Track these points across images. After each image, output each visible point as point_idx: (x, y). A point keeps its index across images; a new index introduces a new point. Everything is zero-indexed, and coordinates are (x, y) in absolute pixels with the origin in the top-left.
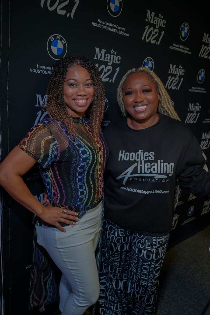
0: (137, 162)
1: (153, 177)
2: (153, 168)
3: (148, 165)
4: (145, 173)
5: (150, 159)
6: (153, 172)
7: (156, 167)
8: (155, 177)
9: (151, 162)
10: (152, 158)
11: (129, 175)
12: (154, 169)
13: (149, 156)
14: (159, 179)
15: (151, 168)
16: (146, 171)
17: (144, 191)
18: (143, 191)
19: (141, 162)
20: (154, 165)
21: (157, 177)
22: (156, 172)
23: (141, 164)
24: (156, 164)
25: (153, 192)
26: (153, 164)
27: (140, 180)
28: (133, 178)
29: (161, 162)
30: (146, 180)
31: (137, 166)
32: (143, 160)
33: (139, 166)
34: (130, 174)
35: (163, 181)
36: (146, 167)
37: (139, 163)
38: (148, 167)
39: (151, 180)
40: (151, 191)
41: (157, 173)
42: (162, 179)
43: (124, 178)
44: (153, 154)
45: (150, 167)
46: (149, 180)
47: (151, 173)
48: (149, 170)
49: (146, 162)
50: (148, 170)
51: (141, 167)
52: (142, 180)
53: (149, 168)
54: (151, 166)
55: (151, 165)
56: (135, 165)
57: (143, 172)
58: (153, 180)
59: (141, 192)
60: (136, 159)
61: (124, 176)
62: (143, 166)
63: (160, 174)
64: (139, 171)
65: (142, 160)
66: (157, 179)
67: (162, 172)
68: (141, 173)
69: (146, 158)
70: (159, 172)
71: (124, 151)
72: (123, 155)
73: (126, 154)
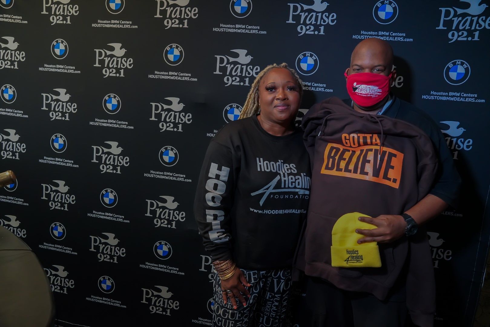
0: (280, 174)
1: (297, 192)
2: (297, 181)
3: (292, 179)
4: (289, 188)
5: (292, 171)
6: (297, 186)
7: (300, 180)
8: (299, 193)
9: (295, 175)
10: (294, 171)
11: (271, 190)
12: (299, 182)
13: (291, 169)
14: (302, 195)
15: (295, 182)
16: (290, 186)
17: (286, 210)
18: (284, 211)
19: (284, 174)
20: (298, 179)
21: (301, 192)
22: (300, 186)
23: (284, 177)
24: (300, 177)
25: (296, 212)
26: (297, 177)
27: (282, 197)
28: (274, 194)
29: (304, 176)
30: (289, 197)
32: (285, 172)
33: (283, 179)
34: (273, 189)
35: (307, 197)
36: (290, 181)
37: (282, 175)
38: (292, 181)
39: (294, 196)
40: (294, 210)
41: (302, 188)
42: (305, 195)
43: (264, 193)
44: (295, 166)
46: (292, 196)
47: (295, 187)
48: (294, 184)
49: (289, 175)
50: (292, 185)
51: (285, 181)
52: (284, 196)
53: (294, 182)
54: (296, 180)
55: (295, 178)
56: (278, 178)
57: (287, 186)
58: (297, 196)
59: (283, 212)
60: (278, 172)
61: (265, 191)
62: (286, 179)
63: (305, 189)
64: (283, 186)
65: (284, 171)
66: (301, 195)
67: (306, 187)
68: (285, 188)
69: (288, 171)
70: (303, 187)
71: (261, 159)
72: (262, 164)
73: (265, 162)
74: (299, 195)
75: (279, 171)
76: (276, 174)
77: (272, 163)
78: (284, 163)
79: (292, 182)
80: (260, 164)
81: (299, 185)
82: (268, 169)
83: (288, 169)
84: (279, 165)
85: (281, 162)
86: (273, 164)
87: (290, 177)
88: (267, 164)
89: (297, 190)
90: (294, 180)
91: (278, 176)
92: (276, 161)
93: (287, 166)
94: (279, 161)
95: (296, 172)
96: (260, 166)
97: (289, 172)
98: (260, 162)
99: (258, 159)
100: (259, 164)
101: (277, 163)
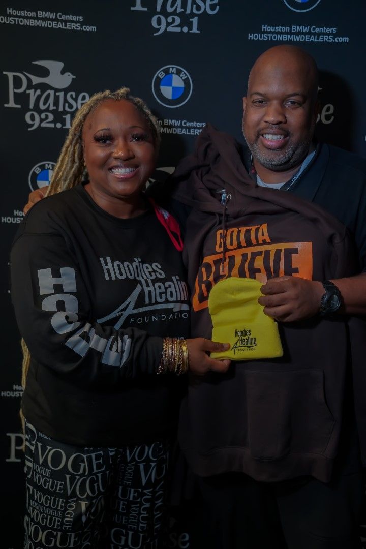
0: (140, 282)
1: (172, 309)
2: (169, 290)
3: (160, 287)
4: (157, 303)
5: (158, 275)
6: (170, 299)
7: (173, 289)
8: (175, 310)
9: (163, 281)
10: (161, 274)
11: (130, 311)
12: (171, 292)
13: (155, 271)
14: (178, 312)
15: (165, 293)
16: (159, 300)
19: (146, 281)
20: (170, 286)
21: (177, 308)
22: (174, 299)
23: (148, 285)
24: (171, 284)
26: (167, 284)
27: (147, 320)
28: (136, 316)
29: (177, 280)
30: (159, 318)
31: (143, 291)
32: (148, 278)
33: (146, 289)
34: (133, 309)
35: (185, 315)
36: (158, 291)
37: (144, 284)
38: (161, 291)
39: (168, 317)
41: (177, 302)
42: (182, 312)
43: (119, 317)
44: (160, 266)
45: (164, 291)
46: (163, 317)
47: (167, 302)
48: (164, 296)
49: (154, 281)
50: (161, 298)
51: (150, 292)
52: (151, 318)
53: (163, 293)
54: (166, 288)
55: (164, 286)
56: (138, 289)
57: (153, 301)
58: (171, 316)
60: (137, 278)
61: (121, 313)
62: (151, 288)
63: (182, 302)
64: (147, 302)
65: (145, 278)
66: (176, 312)
67: (183, 299)
68: (150, 304)
69: (151, 275)
70: (179, 299)
71: (108, 259)
72: (110, 266)
73: (116, 263)
74: (173, 313)
75: (138, 276)
76: (135, 282)
77: (126, 264)
78: (143, 262)
79: (161, 294)
80: (107, 267)
81: (172, 296)
82: (121, 275)
83: (150, 273)
84: (136, 266)
85: (139, 262)
86: (128, 266)
87: (157, 285)
88: (119, 265)
89: (171, 306)
90: (163, 290)
91: (139, 285)
92: (131, 262)
93: (147, 268)
94: (135, 259)
95: (163, 276)
96: (108, 270)
97: (154, 277)
98: (106, 264)
99: (102, 259)
100: (105, 268)
101: (134, 264)
